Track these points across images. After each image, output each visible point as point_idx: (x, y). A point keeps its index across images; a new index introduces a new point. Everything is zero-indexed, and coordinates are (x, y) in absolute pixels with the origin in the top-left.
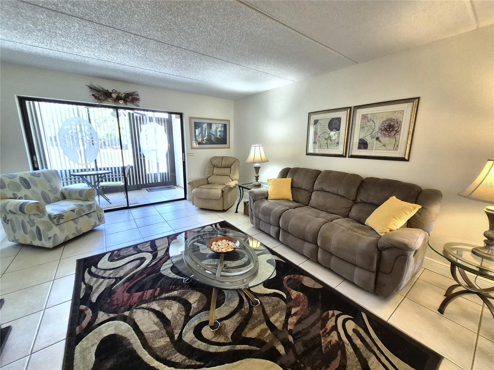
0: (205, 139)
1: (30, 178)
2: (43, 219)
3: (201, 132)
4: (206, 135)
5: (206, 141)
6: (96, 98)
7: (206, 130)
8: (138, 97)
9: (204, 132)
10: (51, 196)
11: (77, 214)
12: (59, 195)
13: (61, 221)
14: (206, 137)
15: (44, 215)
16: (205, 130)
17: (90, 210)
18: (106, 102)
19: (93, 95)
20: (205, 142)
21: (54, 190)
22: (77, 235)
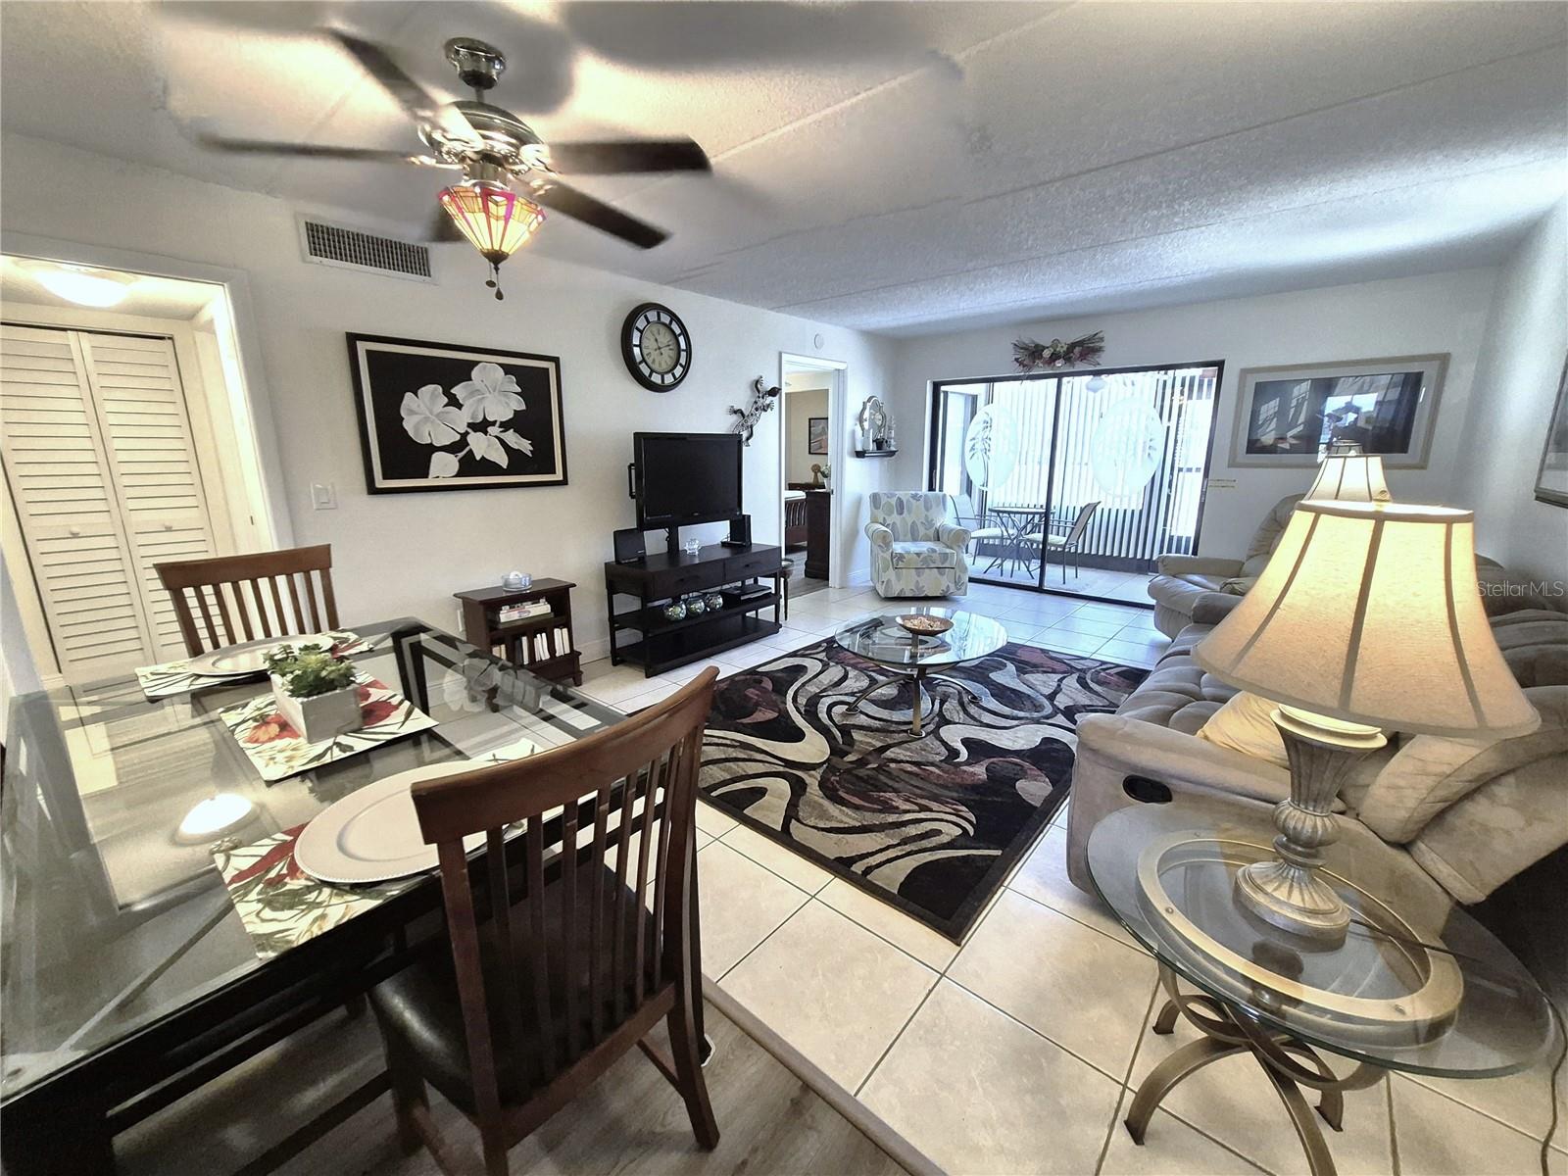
0: (1290, 434)
1: (908, 501)
2: (885, 555)
3: (1281, 413)
4: (1302, 419)
5: (1294, 442)
6: (1021, 363)
7: (1302, 404)
8: (1102, 344)
9: (1293, 410)
10: (922, 531)
11: (924, 563)
12: (931, 533)
13: (901, 565)
14: (1301, 428)
15: (888, 550)
16: (1299, 406)
17: (943, 563)
18: (1035, 369)
19: (1016, 360)
20: (1291, 445)
21: (929, 523)
22: (917, 594)
